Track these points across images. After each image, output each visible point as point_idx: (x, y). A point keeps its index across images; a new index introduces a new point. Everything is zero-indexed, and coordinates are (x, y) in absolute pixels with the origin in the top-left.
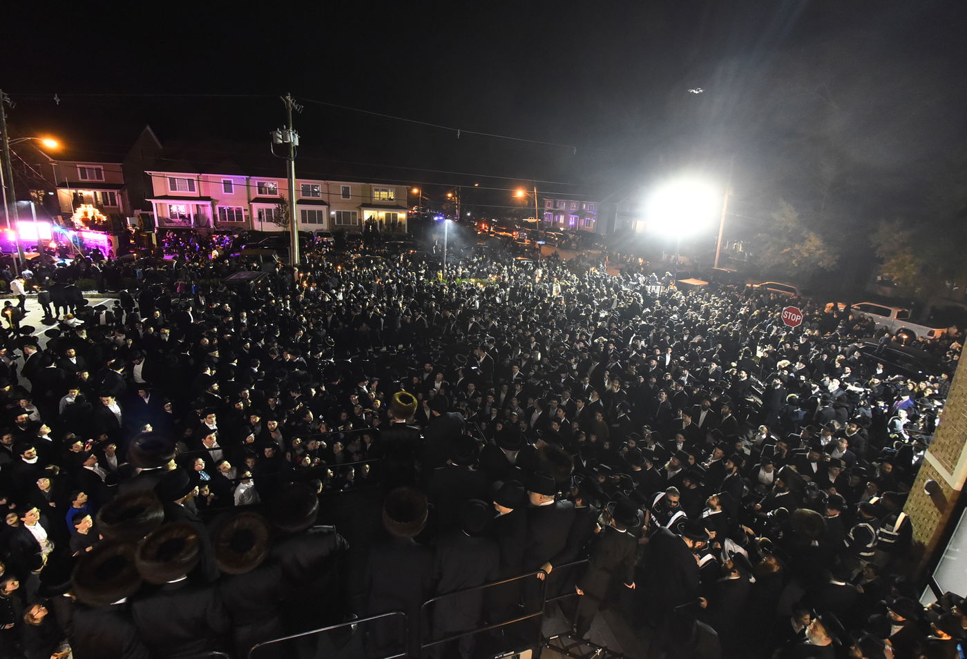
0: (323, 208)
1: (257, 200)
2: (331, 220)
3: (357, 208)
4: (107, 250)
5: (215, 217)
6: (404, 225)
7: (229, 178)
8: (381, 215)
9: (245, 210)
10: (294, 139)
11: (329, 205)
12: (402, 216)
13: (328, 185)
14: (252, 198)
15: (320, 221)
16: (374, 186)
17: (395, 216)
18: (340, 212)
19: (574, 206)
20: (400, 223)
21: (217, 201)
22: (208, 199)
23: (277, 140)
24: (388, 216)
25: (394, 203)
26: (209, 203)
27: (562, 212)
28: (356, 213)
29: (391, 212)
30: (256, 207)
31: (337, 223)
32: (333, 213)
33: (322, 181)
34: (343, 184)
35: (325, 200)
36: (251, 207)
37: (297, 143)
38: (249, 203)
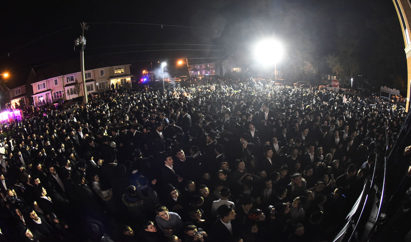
0: (93, 83)
1: (67, 85)
2: (97, 87)
3: (108, 79)
4: (20, 117)
5: (52, 97)
6: (130, 83)
7: (56, 78)
8: (119, 80)
9: (62, 91)
10: (84, 41)
11: (95, 81)
12: (128, 79)
13: (94, 71)
14: (65, 85)
15: (92, 89)
16: (114, 67)
17: (125, 80)
18: (100, 83)
19: (203, 66)
20: (128, 83)
21: (53, 90)
22: (50, 90)
23: (77, 44)
24: (122, 80)
25: (124, 74)
26: (50, 92)
27: (198, 70)
28: (107, 82)
29: (123, 79)
30: (66, 88)
31: (99, 88)
32: (97, 84)
33: (91, 70)
34: (100, 69)
35: (93, 79)
36: (64, 89)
37: (85, 43)
38: (64, 88)
